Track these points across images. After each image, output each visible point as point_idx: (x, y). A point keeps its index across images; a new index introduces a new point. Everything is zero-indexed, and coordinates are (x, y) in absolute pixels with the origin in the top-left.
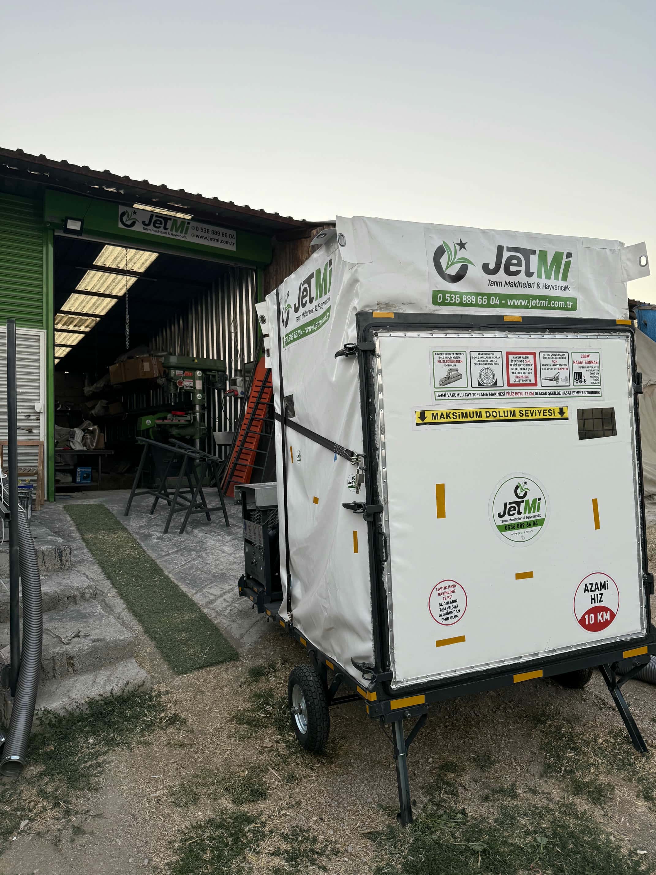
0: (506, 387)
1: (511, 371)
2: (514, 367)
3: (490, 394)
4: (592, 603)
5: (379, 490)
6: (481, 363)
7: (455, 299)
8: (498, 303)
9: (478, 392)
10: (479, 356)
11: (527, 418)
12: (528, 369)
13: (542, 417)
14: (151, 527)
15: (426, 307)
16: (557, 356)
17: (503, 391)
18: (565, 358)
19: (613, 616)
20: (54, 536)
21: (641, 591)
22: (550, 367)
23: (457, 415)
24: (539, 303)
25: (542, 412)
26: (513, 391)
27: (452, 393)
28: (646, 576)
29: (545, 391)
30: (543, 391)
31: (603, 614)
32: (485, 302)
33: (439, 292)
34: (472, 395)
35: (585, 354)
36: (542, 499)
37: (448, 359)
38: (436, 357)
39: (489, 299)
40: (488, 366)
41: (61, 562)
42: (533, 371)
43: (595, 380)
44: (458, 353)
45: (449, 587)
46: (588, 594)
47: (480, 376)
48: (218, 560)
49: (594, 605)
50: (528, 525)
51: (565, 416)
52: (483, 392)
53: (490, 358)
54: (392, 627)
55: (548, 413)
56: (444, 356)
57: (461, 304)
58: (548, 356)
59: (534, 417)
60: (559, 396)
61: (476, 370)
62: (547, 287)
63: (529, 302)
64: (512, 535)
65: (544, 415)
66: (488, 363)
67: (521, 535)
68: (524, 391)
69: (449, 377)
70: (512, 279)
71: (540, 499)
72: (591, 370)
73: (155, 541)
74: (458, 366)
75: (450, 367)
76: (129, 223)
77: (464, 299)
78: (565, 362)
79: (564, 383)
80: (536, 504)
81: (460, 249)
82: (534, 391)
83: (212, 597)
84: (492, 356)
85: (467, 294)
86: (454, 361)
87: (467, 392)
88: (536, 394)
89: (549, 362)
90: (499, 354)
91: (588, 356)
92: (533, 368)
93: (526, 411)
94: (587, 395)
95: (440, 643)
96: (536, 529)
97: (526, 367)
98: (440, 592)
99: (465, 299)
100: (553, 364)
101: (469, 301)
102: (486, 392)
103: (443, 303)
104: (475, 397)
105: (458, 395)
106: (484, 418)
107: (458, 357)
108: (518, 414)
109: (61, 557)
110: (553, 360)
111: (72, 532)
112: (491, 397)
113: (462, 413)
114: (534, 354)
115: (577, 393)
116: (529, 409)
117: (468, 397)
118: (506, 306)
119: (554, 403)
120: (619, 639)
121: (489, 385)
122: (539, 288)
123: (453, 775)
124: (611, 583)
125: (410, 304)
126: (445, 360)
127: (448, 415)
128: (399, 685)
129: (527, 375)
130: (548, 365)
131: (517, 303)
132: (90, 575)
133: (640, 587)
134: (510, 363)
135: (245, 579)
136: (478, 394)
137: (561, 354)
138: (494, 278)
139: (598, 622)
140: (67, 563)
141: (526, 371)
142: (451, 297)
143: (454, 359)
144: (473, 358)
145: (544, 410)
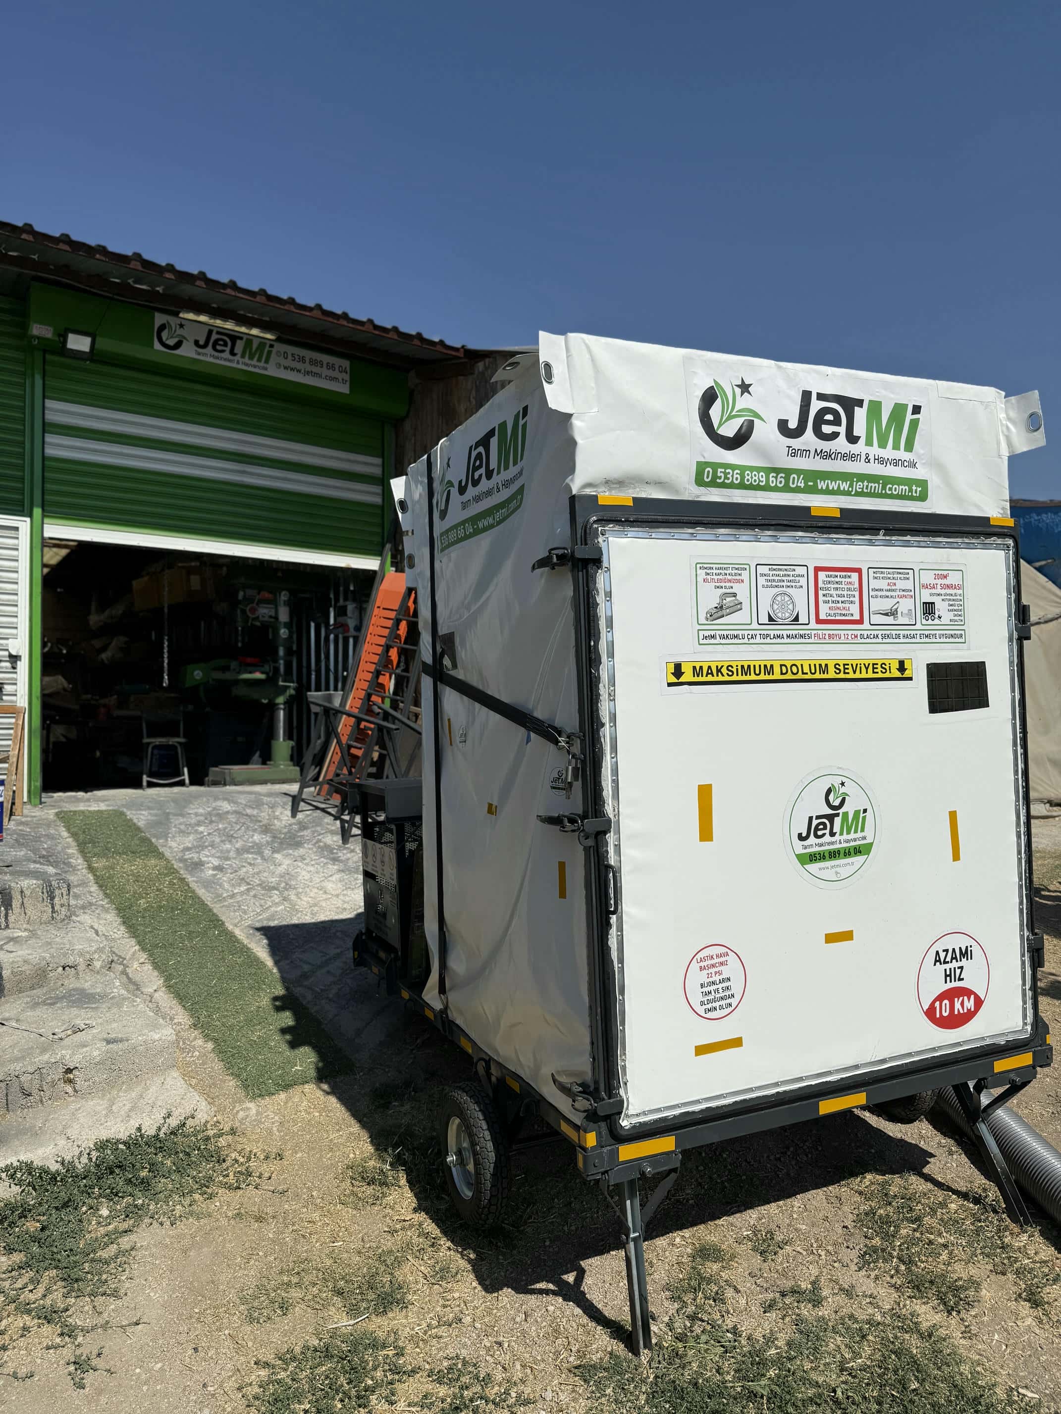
0: (813, 624)
1: (821, 598)
2: (827, 592)
3: (788, 636)
4: (946, 982)
5: (605, 793)
6: (774, 584)
7: (733, 476)
8: (802, 485)
9: (768, 632)
10: (771, 573)
11: (847, 676)
12: (849, 596)
13: (870, 675)
14: (203, 850)
15: (685, 489)
16: (895, 576)
17: (809, 632)
18: (908, 579)
19: (979, 1003)
20: (41, 864)
21: (1023, 963)
22: (884, 593)
23: (734, 670)
24: (867, 486)
25: (871, 666)
26: (824, 632)
27: (725, 633)
28: (1031, 937)
29: (876, 633)
30: (873, 632)
31: (963, 1000)
32: (781, 482)
33: (707, 464)
34: (758, 636)
35: (940, 572)
36: (869, 811)
37: (721, 577)
38: (702, 573)
39: (787, 479)
40: (784, 589)
41: (53, 908)
42: (857, 599)
43: (955, 615)
44: (737, 566)
45: (717, 956)
46: (941, 968)
47: (772, 606)
48: (315, 905)
49: (950, 985)
50: (847, 853)
51: (907, 674)
52: (776, 632)
53: (789, 576)
54: (623, 1023)
55: (880, 669)
56: (714, 571)
57: (742, 486)
58: (882, 575)
59: (857, 675)
60: (897, 641)
61: (765, 596)
62: (881, 461)
63: (851, 486)
64: (820, 869)
65: (874, 672)
66: (784, 584)
67: (834, 870)
68: (842, 633)
69: (721, 607)
70: (826, 446)
71: (865, 811)
72: (950, 600)
73: (211, 872)
74: (737, 588)
75: (724, 591)
76: (171, 342)
77: (747, 477)
78: (909, 585)
79: (906, 621)
80: (859, 819)
81: (742, 394)
82: (859, 633)
83: (306, 968)
84: (791, 573)
85: (752, 469)
86: (730, 581)
87: (751, 632)
88: (862, 636)
89: (883, 584)
90: (801, 571)
91: (945, 577)
92: (857, 594)
93: (844, 665)
94: (942, 640)
95: (701, 1050)
96: (858, 860)
97: (845, 593)
98: (702, 964)
99: (749, 477)
100: (889, 587)
101: (755, 481)
102: (781, 632)
103: (714, 484)
104: (762, 641)
105: (736, 637)
106: (777, 676)
107: (736, 574)
108: (831, 669)
109: (52, 898)
110: (890, 581)
111: (70, 856)
112: (789, 641)
113: (742, 667)
114: (859, 571)
115: (927, 636)
116: (850, 662)
117: (752, 641)
118: (814, 490)
119: (889, 653)
120: (988, 1042)
121: (786, 622)
122: (869, 462)
123: (716, 1267)
124: (976, 951)
125: (659, 484)
126: (716, 577)
127: (719, 671)
128: (635, 1121)
129: (847, 605)
130: (881, 590)
131: (833, 486)
132: (101, 929)
133: (1023, 955)
134: (820, 585)
135: (364, 937)
136: (768, 636)
137: (902, 571)
138: (796, 443)
139: (956, 1013)
140: (63, 909)
141: (846, 599)
142: (726, 474)
143: (730, 577)
144: (762, 575)
145: (874, 664)
